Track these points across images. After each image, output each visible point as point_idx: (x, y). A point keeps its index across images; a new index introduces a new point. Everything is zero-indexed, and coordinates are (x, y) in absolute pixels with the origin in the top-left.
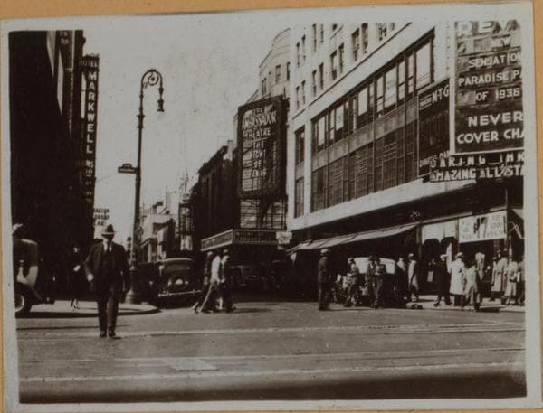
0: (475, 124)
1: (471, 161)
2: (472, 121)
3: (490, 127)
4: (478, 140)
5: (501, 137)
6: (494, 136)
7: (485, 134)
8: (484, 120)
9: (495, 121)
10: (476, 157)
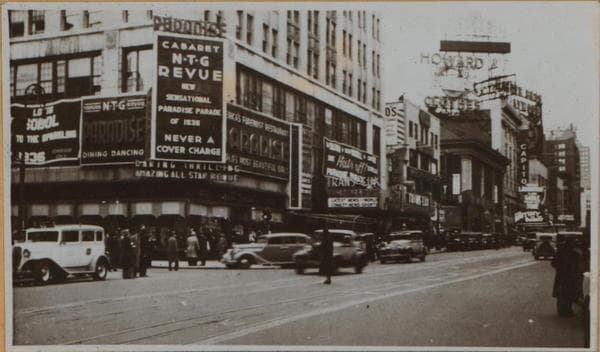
0: (170, 139)
1: (165, 165)
2: (168, 138)
3: (179, 144)
4: (171, 151)
5: (187, 151)
6: (183, 150)
7: (176, 148)
8: (176, 138)
9: (183, 140)
10: (169, 163)
